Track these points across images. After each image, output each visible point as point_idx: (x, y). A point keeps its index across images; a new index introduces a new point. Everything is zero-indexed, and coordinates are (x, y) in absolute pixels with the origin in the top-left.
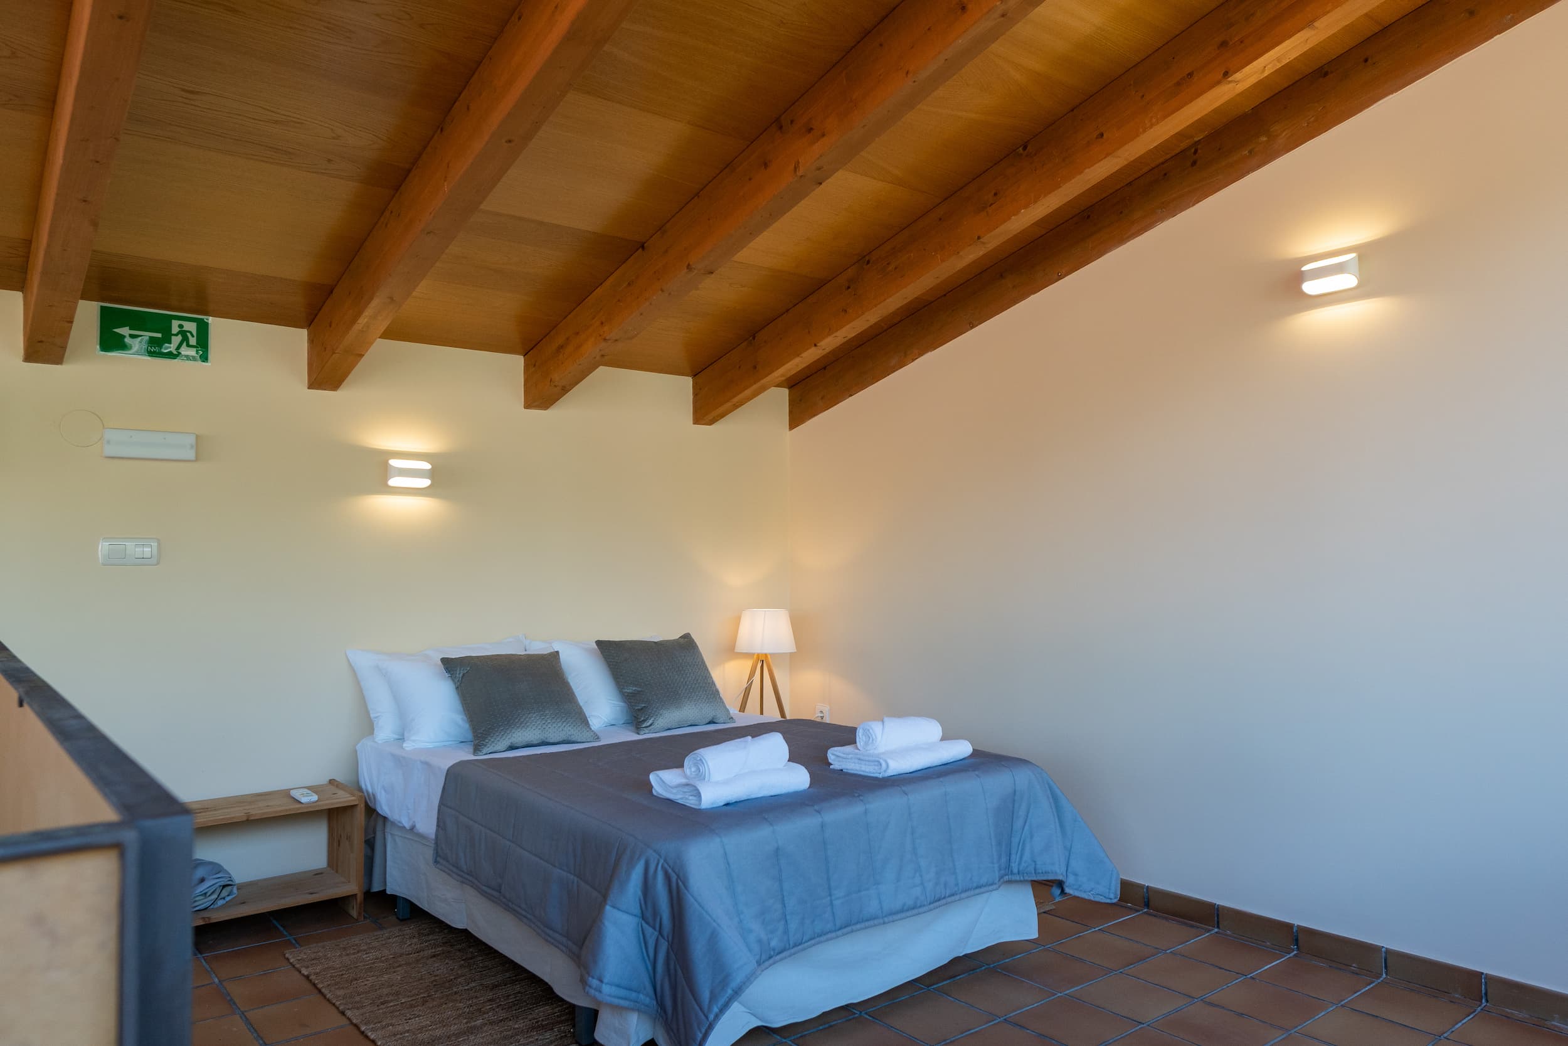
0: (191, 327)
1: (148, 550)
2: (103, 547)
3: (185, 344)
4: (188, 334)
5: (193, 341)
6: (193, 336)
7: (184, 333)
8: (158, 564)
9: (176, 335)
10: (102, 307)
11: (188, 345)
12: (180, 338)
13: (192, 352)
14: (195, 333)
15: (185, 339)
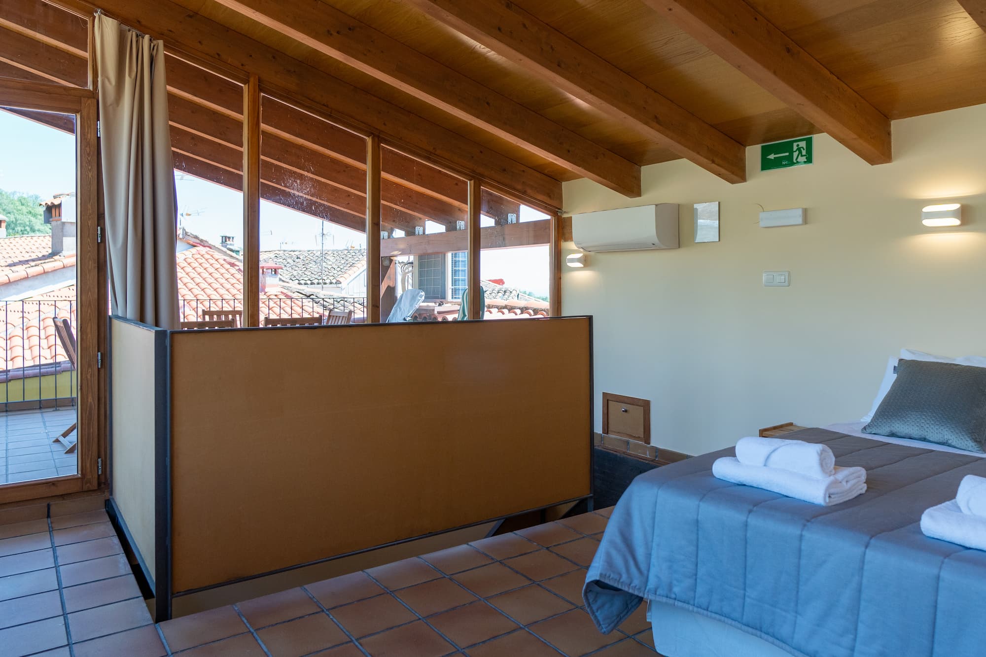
0: (803, 144)
1: (783, 277)
2: (764, 277)
3: (800, 155)
4: (802, 149)
5: (804, 152)
6: (804, 149)
7: (799, 149)
8: (789, 286)
9: (795, 151)
10: (762, 146)
11: (802, 156)
12: (797, 152)
13: (804, 159)
14: (805, 148)
15: (800, 152)
